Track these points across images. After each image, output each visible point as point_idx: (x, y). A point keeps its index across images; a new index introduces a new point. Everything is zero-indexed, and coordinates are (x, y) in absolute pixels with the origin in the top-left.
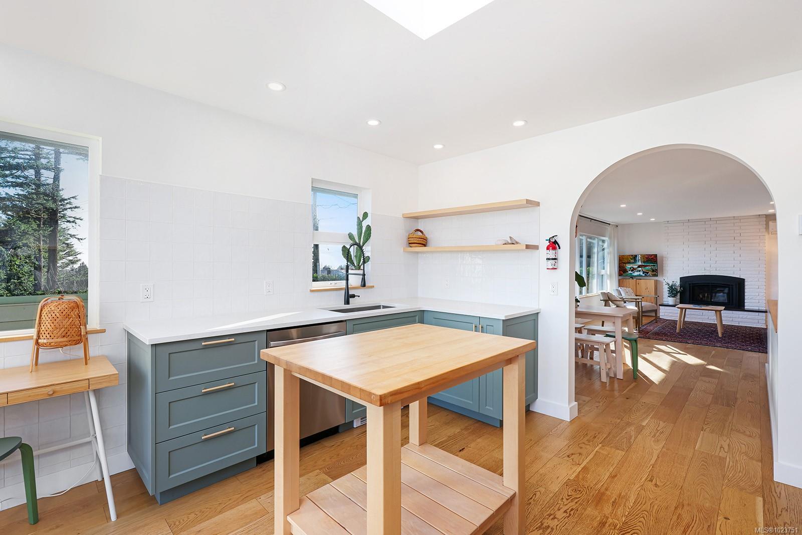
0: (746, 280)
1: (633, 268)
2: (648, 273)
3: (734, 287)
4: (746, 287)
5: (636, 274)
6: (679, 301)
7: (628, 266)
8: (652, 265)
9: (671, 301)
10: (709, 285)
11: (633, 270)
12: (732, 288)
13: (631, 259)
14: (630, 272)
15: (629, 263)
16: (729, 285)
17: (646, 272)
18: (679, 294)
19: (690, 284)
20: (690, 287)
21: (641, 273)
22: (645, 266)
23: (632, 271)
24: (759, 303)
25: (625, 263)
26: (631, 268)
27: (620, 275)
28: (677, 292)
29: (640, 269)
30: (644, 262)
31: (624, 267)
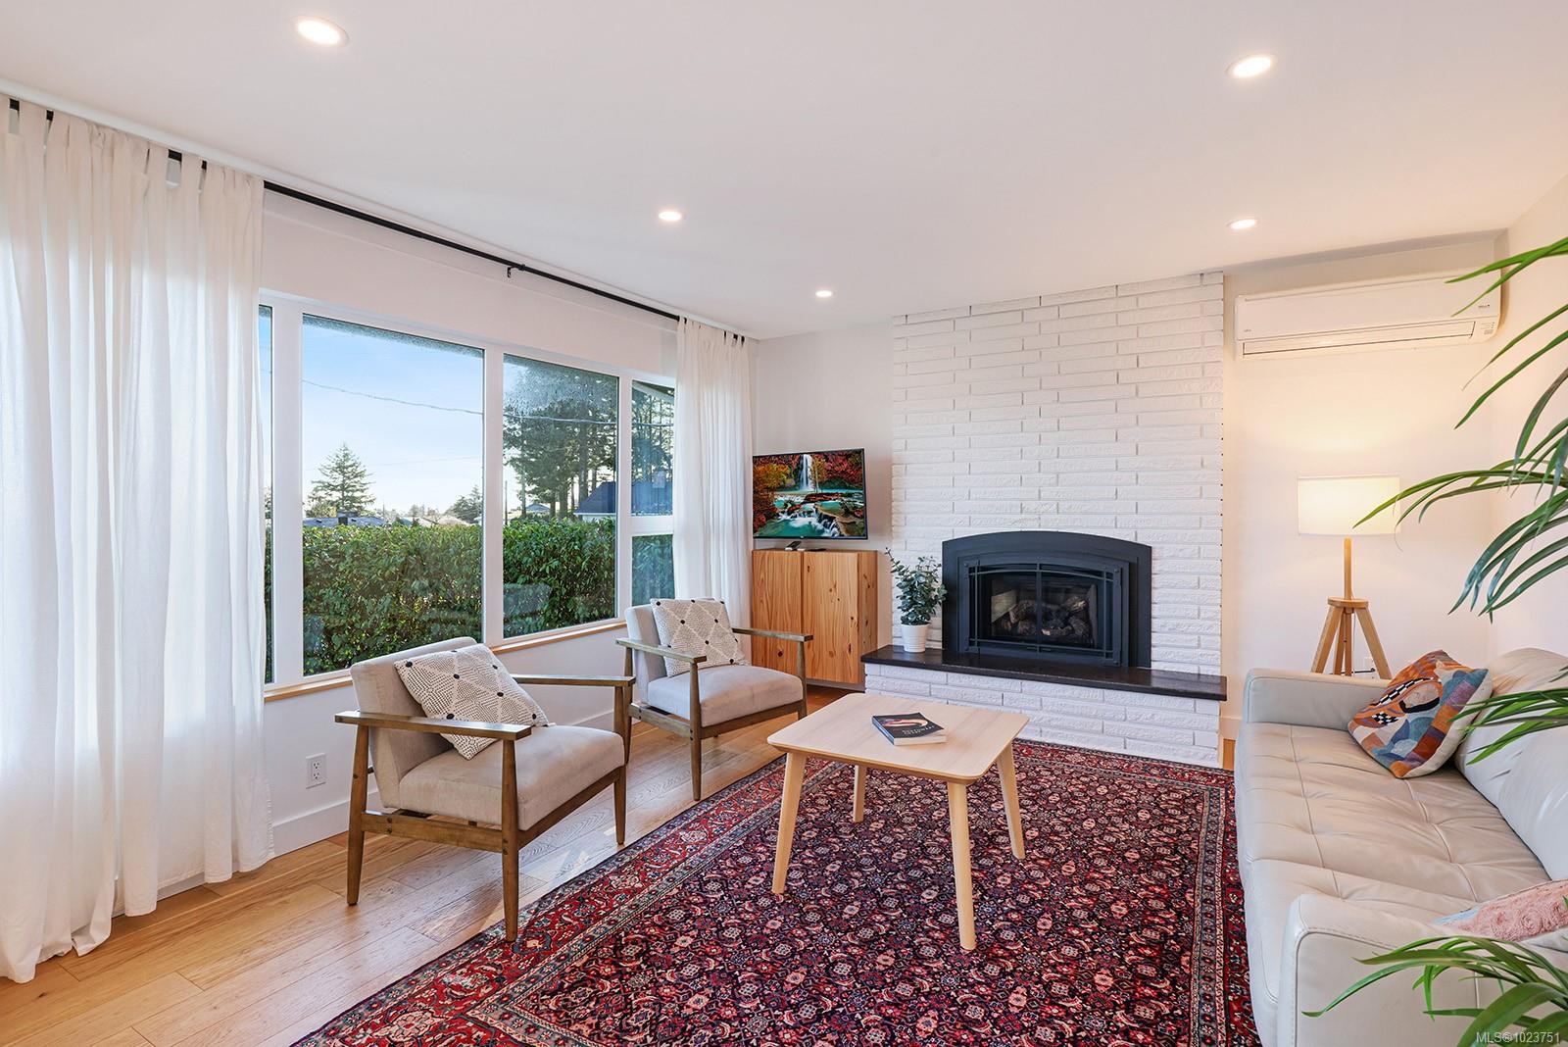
0: (1155, 554)
1: (793, 505)
2: (831, 519)
3: (1116, 580)
4: (1157, 581)
5: (800, 522)
6: (938, 634)
7: (781, 499)
8: (844, 492)
9: (910, 638)
10: (1034, 574)
11: (792, 509)
12: (1110, 585)
13: (789, 476)
14: (784, 517)
15: (783, 488)
16: (1099, 573)
17: (826, 517)
18: (938, 609)
19: (972, 570)
20: (972, 578)
21: (814, 520)
22: (824, 497)
23: (789, 514)
24: (1199, 646)
25: (773, 490)
26: (786, 505)
27: (758, 525)
28: (931, 603)
29: (810, 506)
30: (822, 485)
31: (768, 501)
